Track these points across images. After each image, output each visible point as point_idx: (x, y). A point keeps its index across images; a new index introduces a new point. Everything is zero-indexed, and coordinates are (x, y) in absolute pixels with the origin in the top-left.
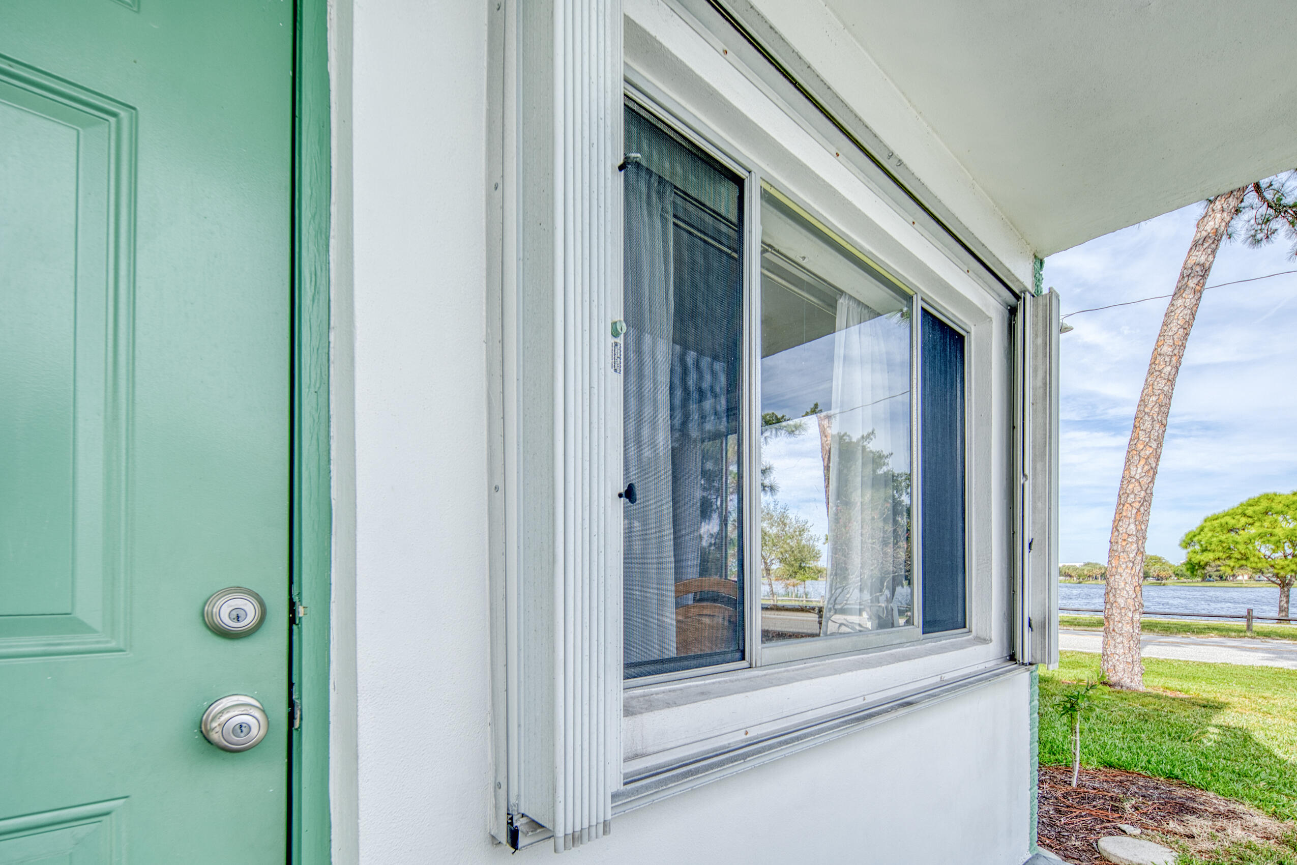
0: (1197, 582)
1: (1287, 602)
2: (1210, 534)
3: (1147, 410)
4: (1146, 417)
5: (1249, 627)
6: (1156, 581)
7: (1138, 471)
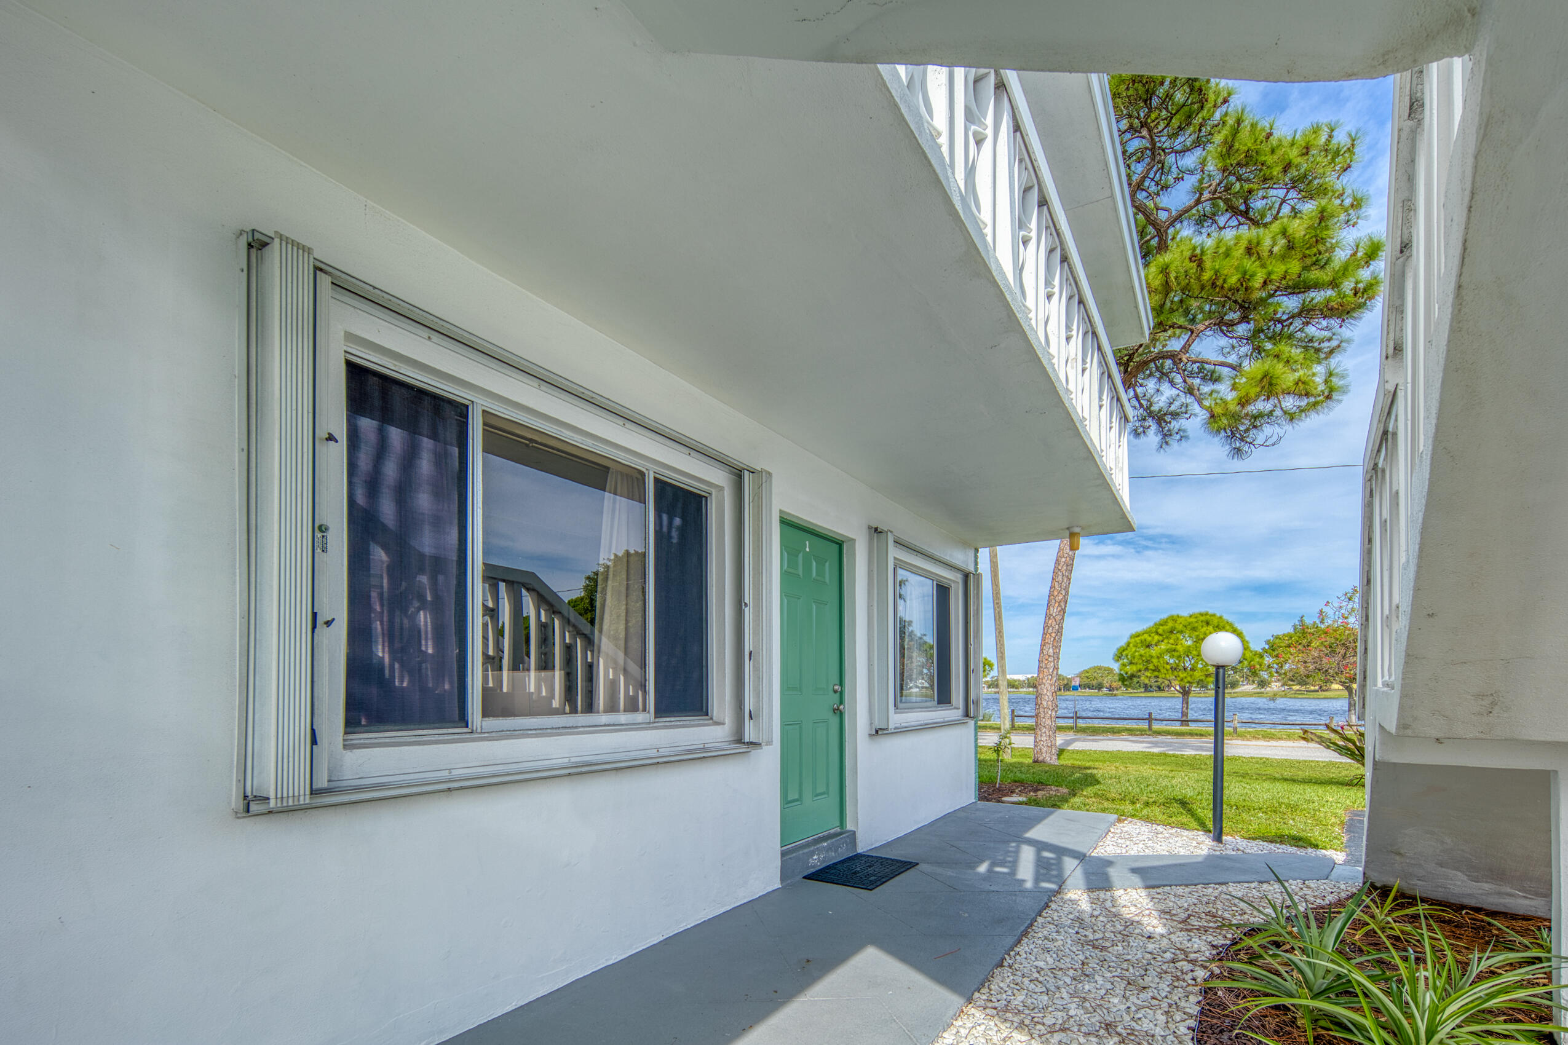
0: (1141, 692)
1: (1187, 708)
2: (1134, 649)
3: (1060, 568)
4: (1059, 573)
5: (1150, 728)
6: (1108, 692)
7: (1054, 611)
